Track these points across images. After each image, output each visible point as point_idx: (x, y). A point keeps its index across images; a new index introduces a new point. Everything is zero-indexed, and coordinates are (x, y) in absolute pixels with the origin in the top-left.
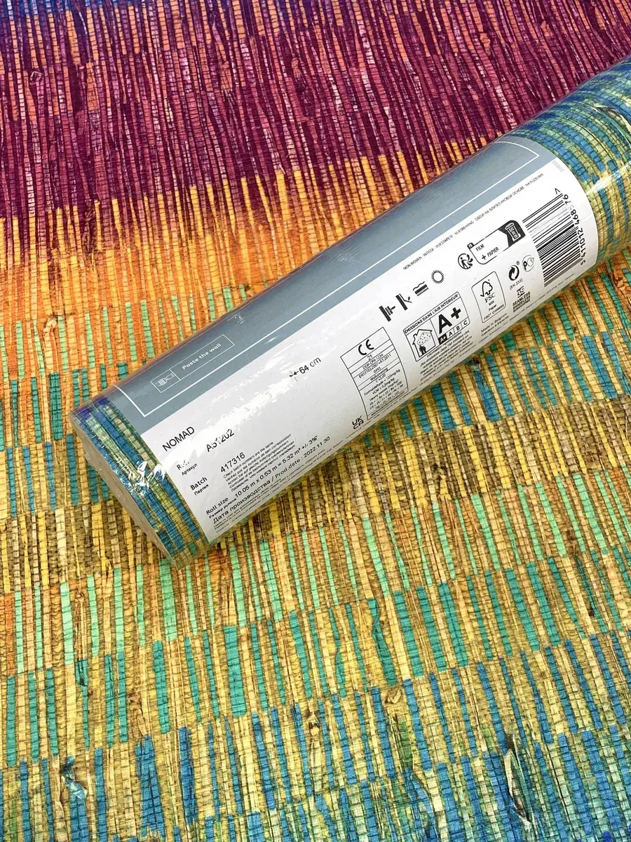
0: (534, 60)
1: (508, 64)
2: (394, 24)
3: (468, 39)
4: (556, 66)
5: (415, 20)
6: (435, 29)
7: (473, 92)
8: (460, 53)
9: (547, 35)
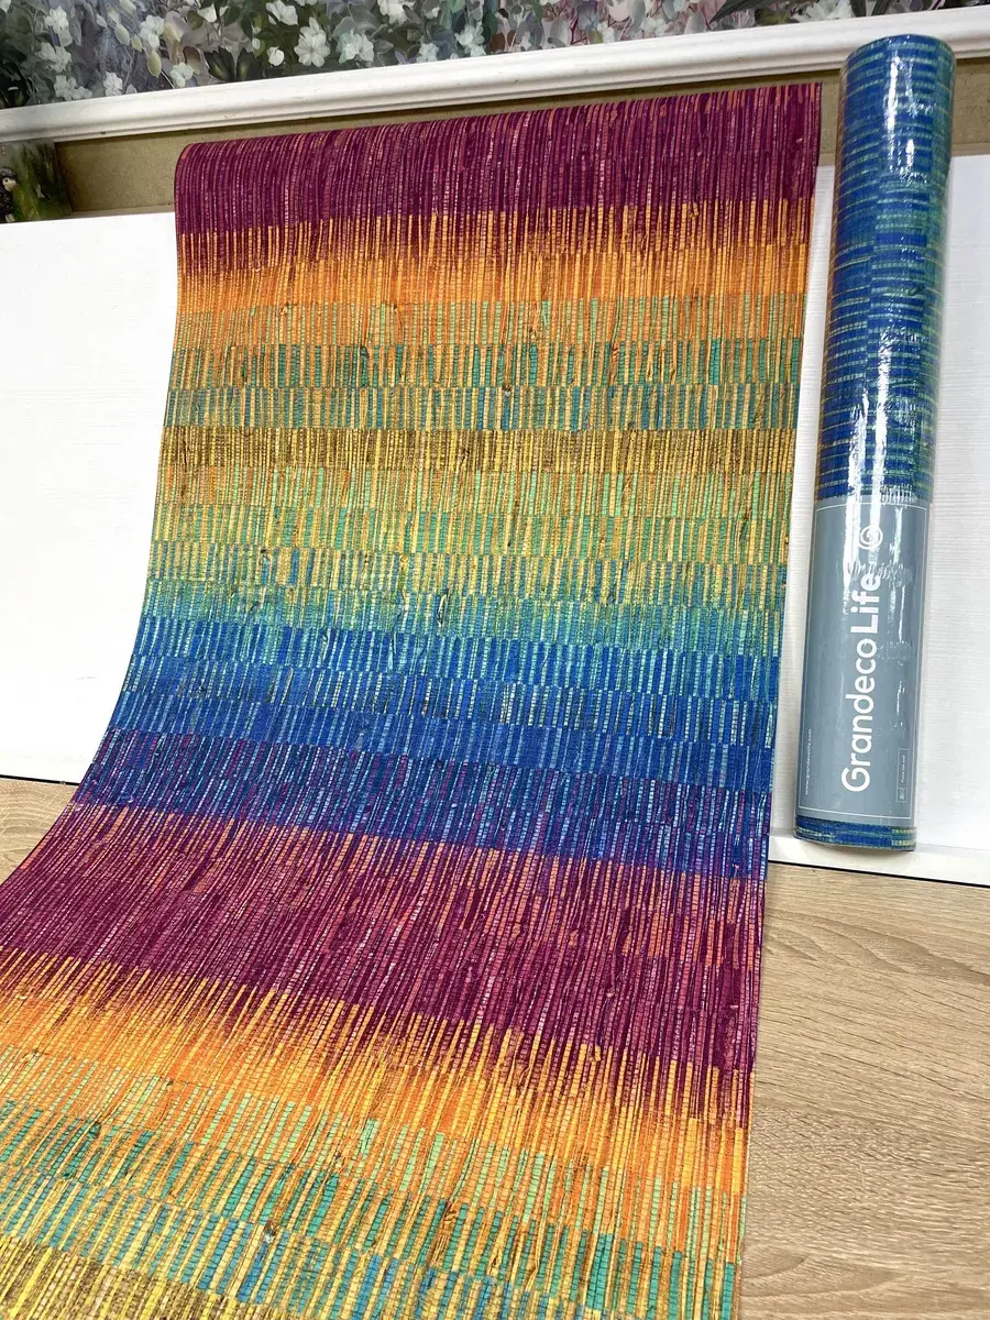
0: (542, 964)
1: (517, 959)
2: (453, 893)
3: (502, 925)
4: (555, 977)
5: (472, 894)
6: (483, 907)
7: (469, 975)
8: (487, 935)
9: (571, 943)
